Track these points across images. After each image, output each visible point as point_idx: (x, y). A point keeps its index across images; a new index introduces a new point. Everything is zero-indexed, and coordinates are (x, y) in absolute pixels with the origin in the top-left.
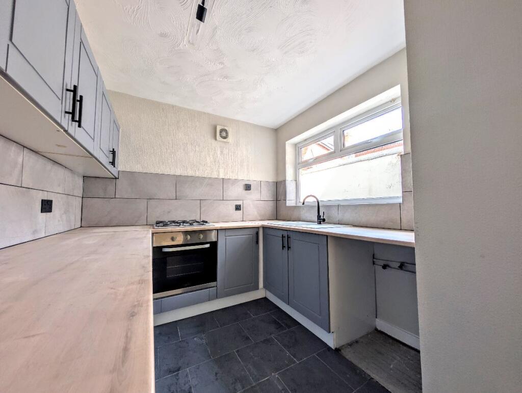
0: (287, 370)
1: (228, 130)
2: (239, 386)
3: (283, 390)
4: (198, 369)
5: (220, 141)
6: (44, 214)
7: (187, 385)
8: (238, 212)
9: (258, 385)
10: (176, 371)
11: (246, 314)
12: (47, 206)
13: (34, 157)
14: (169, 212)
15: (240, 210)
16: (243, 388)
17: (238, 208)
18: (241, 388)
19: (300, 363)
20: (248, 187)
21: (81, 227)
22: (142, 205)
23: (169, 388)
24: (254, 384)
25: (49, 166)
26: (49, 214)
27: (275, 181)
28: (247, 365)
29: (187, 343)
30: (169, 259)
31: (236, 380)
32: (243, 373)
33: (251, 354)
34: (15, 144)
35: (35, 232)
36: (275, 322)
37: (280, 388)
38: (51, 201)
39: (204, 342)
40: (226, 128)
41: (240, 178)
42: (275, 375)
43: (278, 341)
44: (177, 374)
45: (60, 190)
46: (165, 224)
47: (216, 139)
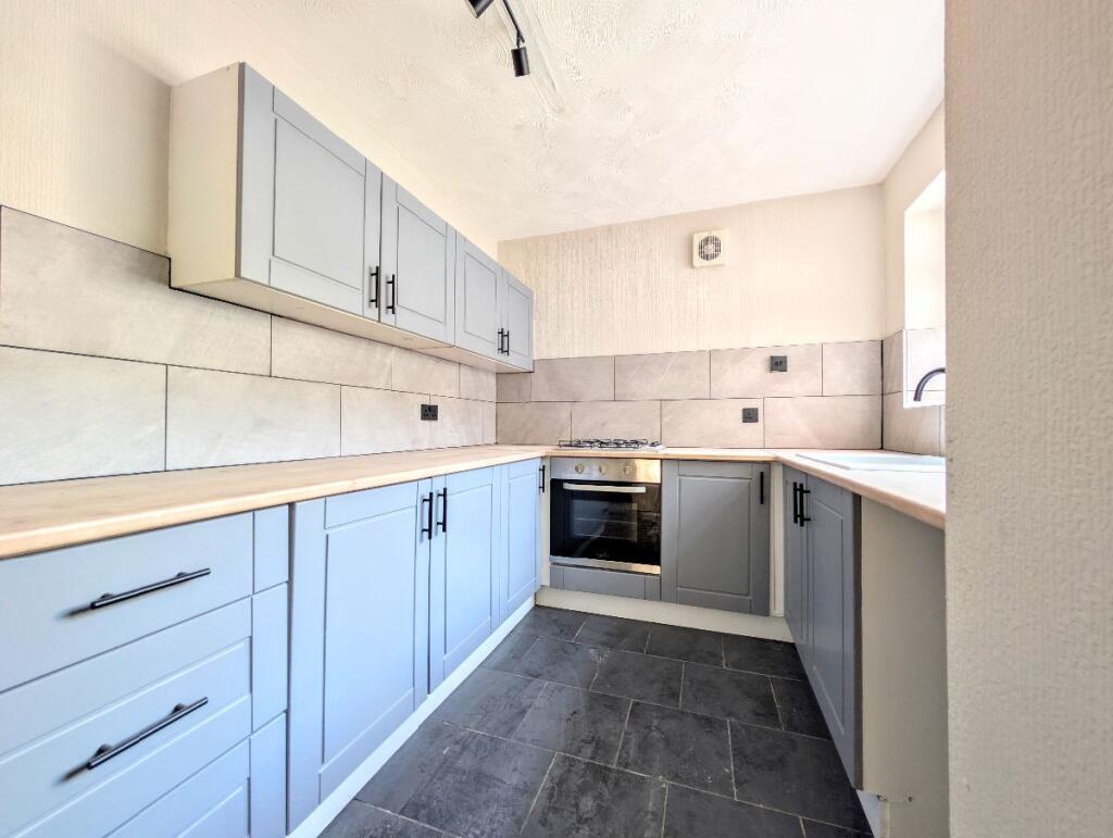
0: (697, 793)
1: (718, 236)
2: (588, 750)
3: (653, 813)
4: (560, 691)
5: (702, 267)
6: (426, 422)
7: (529, 700)
8: (751, 425)
9: (618, 772)
10: (532, 676)
11: (713, 655)
12: (429, 413)
13: (406, 356)
14: (604, 425)
15: (756, 421)
16: (592, 758)
17: (750, 416)
18: (589, 755)
19: (739, 804)
20: (778, 364)
21: (496, 443)
22: (563, 412)
23: (510, 690)
24: (614, 767)
25: (431, 364)
26: (433, 422)
27: (878, 337)
28: (630, 734)
29: (577, 649)
30: (578, 504)
31: (593, 738)
32: (612, 738)
33: (655, 722)
34: (380, 345)
35: (414, 442)
36: (767, 702)
37: (651, 806)
38: (436, 407)
39: (601, 660)
40: (714, 234)
41: (753, 344)
42: (662, 783)
43: (734, 736)
44: (530, 681)
45: (448, 393)
46: (578, 445)
47: (692, 266)
